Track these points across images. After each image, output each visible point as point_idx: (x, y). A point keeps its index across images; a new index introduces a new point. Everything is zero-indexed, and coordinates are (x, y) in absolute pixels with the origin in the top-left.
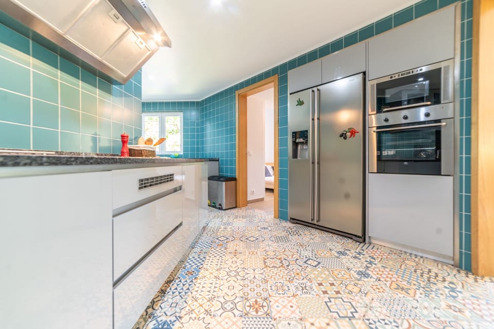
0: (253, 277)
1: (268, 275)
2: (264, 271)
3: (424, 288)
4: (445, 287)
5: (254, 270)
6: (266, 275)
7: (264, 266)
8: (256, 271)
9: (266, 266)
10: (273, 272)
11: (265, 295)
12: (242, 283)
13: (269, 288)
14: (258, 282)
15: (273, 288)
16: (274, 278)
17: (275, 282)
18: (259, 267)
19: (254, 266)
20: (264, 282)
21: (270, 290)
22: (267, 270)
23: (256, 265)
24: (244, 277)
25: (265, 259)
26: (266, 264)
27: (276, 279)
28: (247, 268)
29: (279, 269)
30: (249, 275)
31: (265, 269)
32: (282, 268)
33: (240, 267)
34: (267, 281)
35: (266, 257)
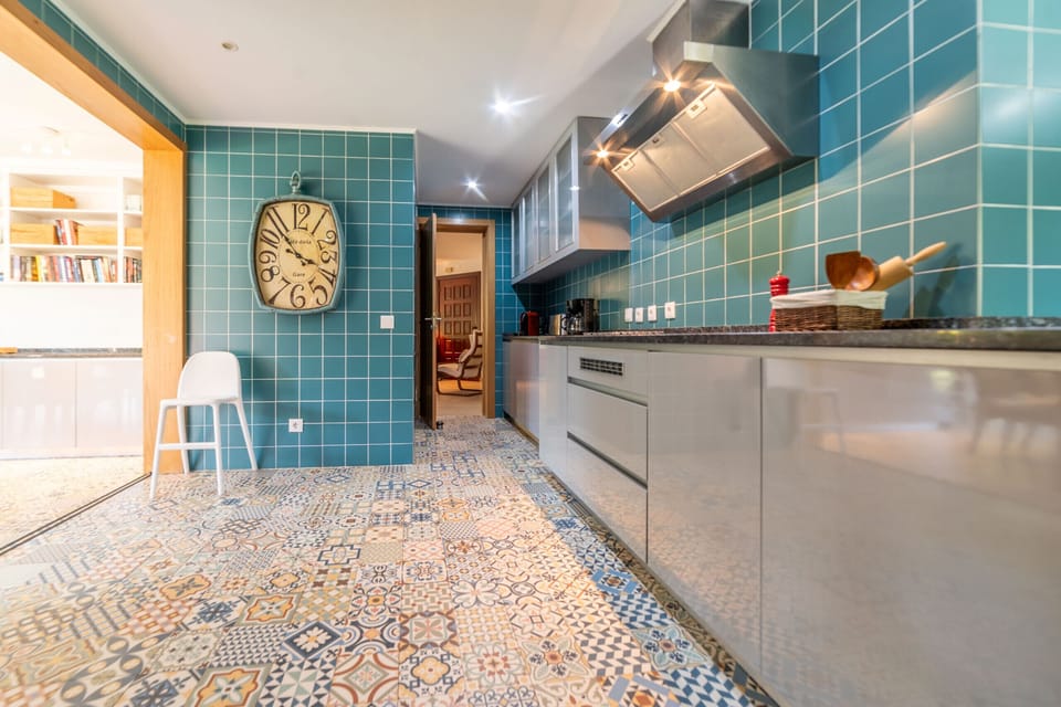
0: (478, 586)
1: (444, 592)
2: (453, 601)
3: (141, 588)
4: (93, 589)
5: (477, 601)
6: (448, 591)
7: (454, 615)
8: (473, 600)
9: (448, 614)
10: (433, 600)
11: (450, 560)
12: (497, 574)
13: (444, 570)
14: (466, 577)
15: (437, 570)
16: (431, 587)
17: (433, 580)
18: (467, 612)
19: (480, 611)
20: (454, 578)
21: (444, 566)
22: (446, 605)
23: (475, 616)
24: (497, 585)
25: (451, 640)
26: (448, 621)
27: (428, 586)
28: (497, 605)
29: (416, 609)
30: (487, 589)
31: (451, 606)
32: (409, 613)
33: (515, 606)
34: (447, 580)
35: (450, 647)
